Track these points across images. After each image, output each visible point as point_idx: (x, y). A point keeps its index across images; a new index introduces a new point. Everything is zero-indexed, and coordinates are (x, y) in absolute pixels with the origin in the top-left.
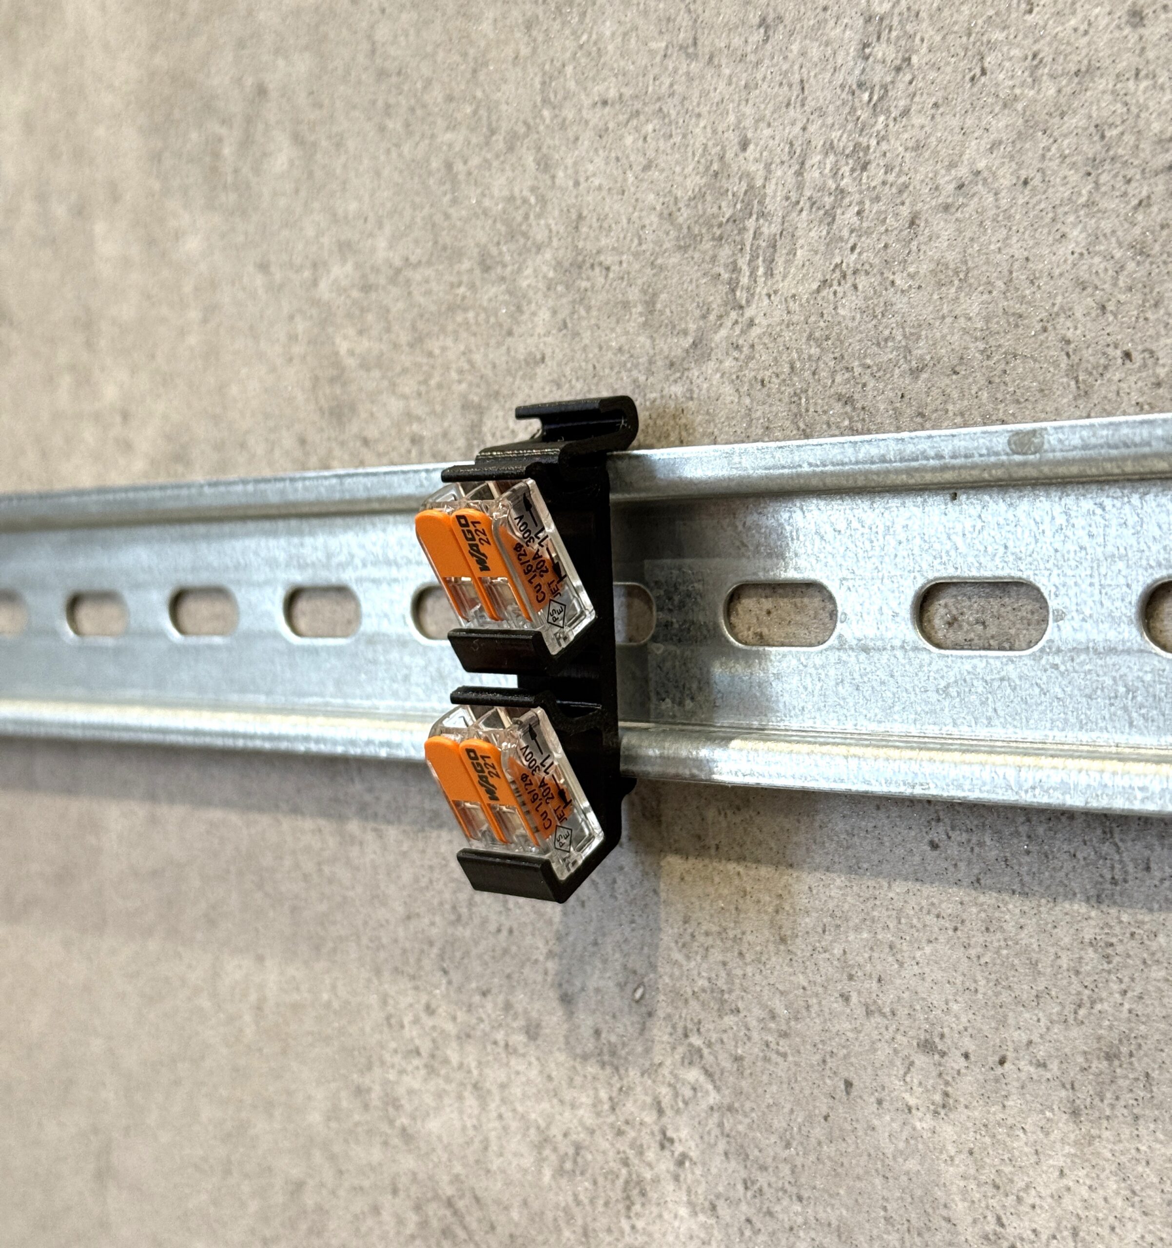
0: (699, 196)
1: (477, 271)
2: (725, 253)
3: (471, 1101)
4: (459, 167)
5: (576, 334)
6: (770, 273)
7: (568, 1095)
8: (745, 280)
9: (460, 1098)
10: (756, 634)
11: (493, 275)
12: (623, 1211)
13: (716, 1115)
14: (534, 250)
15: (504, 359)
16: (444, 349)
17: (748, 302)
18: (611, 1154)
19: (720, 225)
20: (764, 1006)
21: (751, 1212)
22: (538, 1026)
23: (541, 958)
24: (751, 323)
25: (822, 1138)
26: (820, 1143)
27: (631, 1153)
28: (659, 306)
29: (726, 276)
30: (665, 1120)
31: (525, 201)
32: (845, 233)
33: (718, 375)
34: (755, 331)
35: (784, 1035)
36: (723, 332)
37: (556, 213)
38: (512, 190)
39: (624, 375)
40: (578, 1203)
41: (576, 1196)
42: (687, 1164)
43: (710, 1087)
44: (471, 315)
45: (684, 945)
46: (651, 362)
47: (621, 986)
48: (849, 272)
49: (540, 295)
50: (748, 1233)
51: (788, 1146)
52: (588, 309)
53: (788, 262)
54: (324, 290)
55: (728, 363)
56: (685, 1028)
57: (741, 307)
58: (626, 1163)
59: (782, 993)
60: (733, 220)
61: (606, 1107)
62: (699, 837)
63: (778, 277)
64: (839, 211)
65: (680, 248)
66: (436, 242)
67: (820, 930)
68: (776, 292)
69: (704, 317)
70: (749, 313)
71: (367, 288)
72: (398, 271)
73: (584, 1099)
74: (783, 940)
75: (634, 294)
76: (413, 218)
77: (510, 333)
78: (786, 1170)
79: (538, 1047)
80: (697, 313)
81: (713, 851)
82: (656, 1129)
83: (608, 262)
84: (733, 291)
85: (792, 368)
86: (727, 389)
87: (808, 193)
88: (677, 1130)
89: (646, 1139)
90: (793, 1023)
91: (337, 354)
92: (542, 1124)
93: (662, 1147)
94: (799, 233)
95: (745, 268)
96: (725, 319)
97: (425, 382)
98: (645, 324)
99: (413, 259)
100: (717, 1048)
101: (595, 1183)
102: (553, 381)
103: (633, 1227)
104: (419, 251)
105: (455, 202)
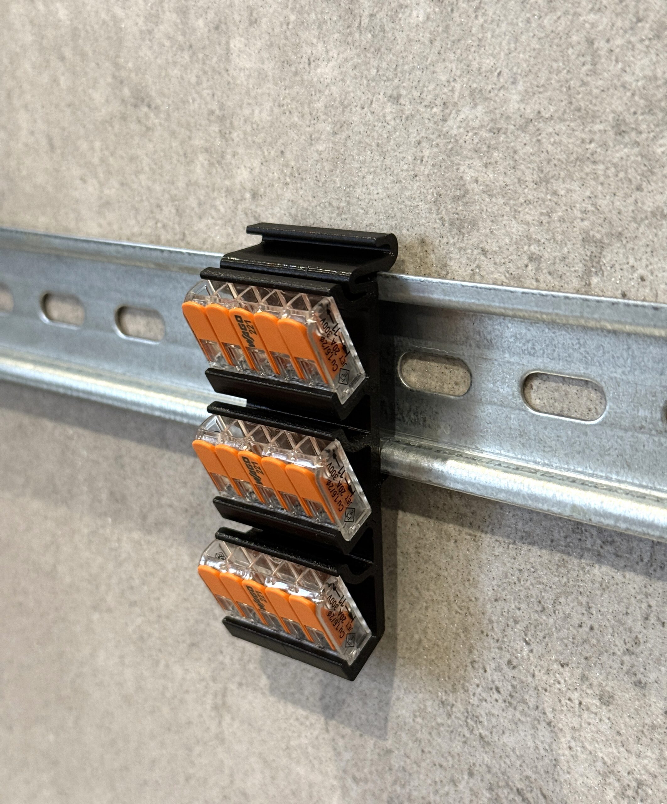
1: (611, 133)
3: (544, 732)
4: (601, 44)
9: (535, 728)
11: (627, 139)
15: (631, 208)
16: (569, 191)
22: (612, 697)
38: (654, 71)
44: (601, 167)
54: (452, 126)
66: (570, 103)
72: (529, 121)
73: (649, 753)
76: (549, 79)
77: (639, 188)
91: (461, 178)
92: (609, 762)
97: (548, 214)
104: (552, 109)
105: (593, 72)
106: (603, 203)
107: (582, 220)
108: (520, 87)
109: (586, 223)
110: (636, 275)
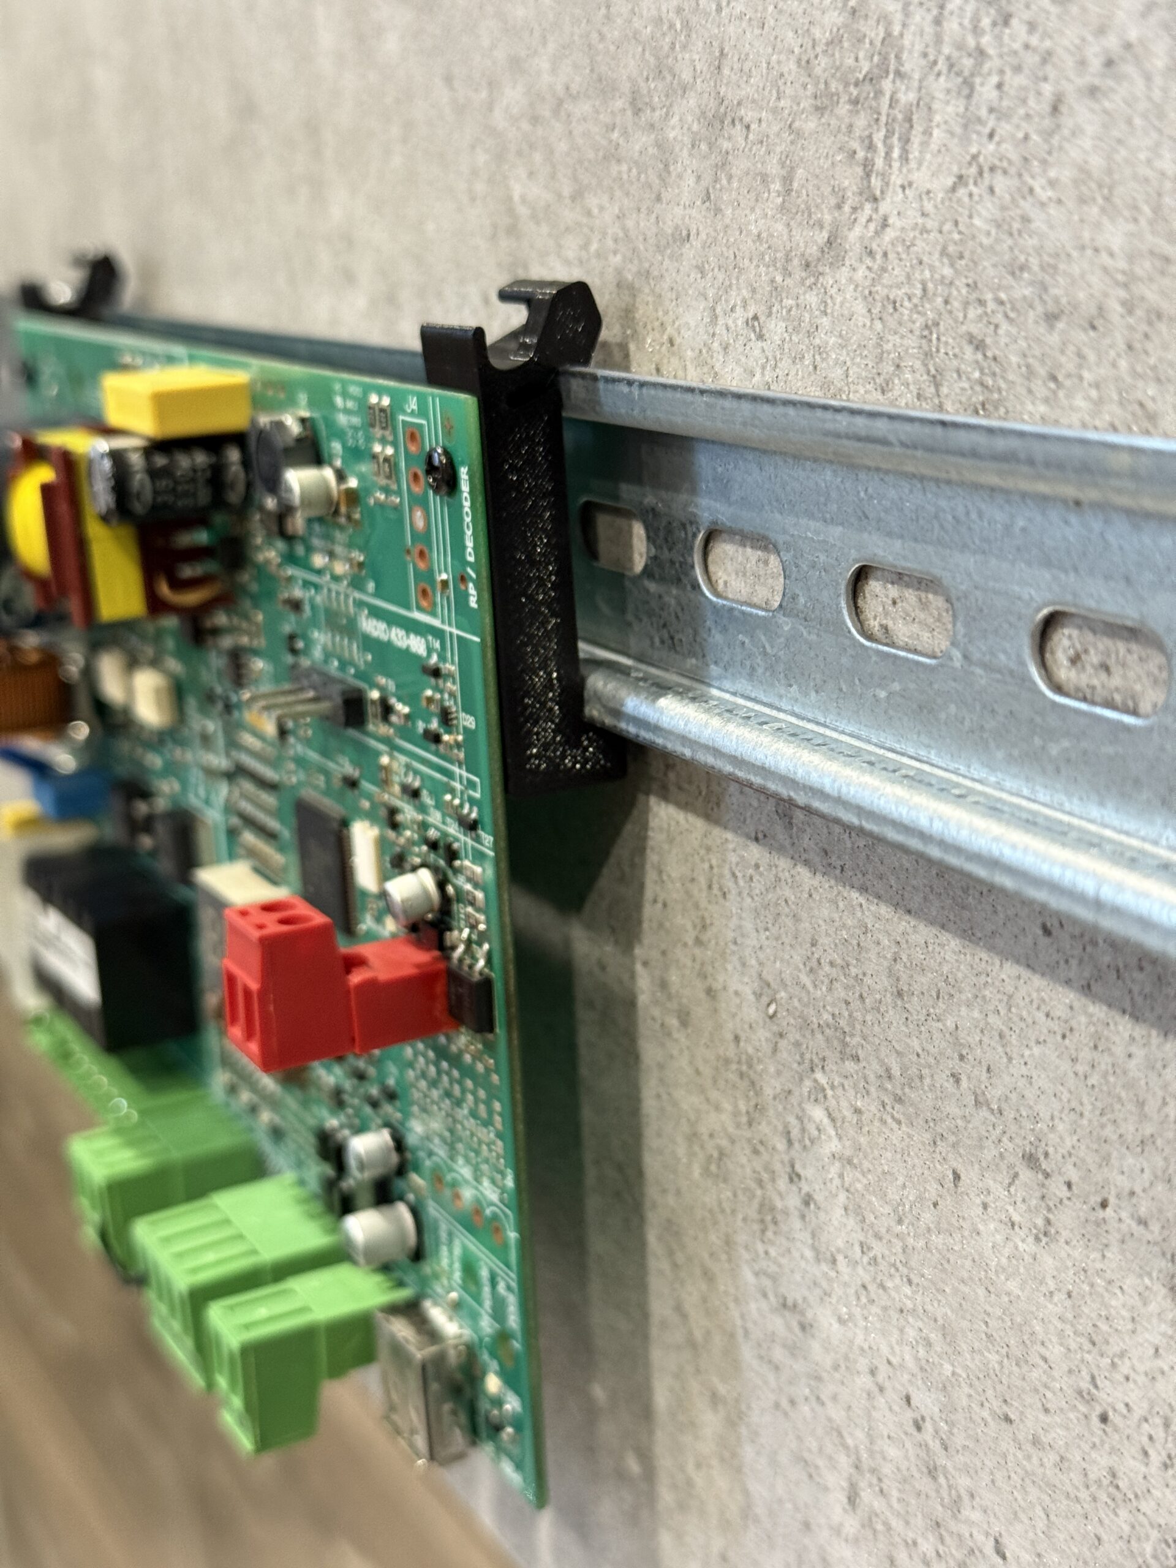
0: (835, 41)
1: (629, 113)
2: (861, 122)
5: (718, 211)
6: (905, 158)
7: (714, 1095)
8: (879, 163)
10: (881, 625)
11: (643, 120)
12: (758, 1234)
13: (837, 1164)
14: (680, 92)
15: (654, 230)
16: (602, 208)
17: (882, 192)
18: (748, 1170)
19: (856, 85)
20: (881, 1062)
21: (868, 1279)
22: (688, 1014)
23: (690, 942)
24: (885, 224)
25: (932, 1226)
26: (929, 1230)
27: (765, 1176)
28: (795, 185)
29: (861, 154)
30: (793, 1153)
31: (672, 26)
32: (983, 112)
33: (852, 287)
34: (890, 234)
35: (899, 1100)
36: (858, 230)
37: (700, 44)
38: (659, 9)
39: (763, 269)
40: (723, 1211)
41: (720, 1203)
42: (812, 1206)
43: (833, 1133)
44: (624, 168)
45: (811, 970)
46: (788, 260)
47: (758, 996)
48: (986, 169)
49: (685, 152)
50: (864, 1300)
51: (900, 1222)
52: (730, 178)
53: (925, 144)
54: (498, 118)
55: (861, 272)
56: (812, 1060)
57: (875, 200)
58: (760, 1183)
59: (897, 1052)
60: (870, 79)
61: (744, 1119)
62: (826, 853)
63: (913, 164)
64: (978, 80)
65: (817, 108)
66: (592, 70)
67: (934, 995)
68: (910, 184)
69: (839, 207)
70: (884, 207)
71: (535, 120)
72: (560, 102)
74: (900, 994)
75: (773, 168)
76: (572, 34)
77: (659, 199)
78: (898, 1246)
79: (688, 1036)
80: (833, 201)
81: (838, 872)
82: (786, 1158)
83: (747, 119)
84: (868, 175)
85: (924, 290)
86: (860, 308)
87: (946, 50)
88: (804, 1167)
89: (778, 1167)
90: (907, 1090)
91: (510, 198)
92: (693, 1118)
93: (791, 1180)
94: (936, 106)
95: (880, 145)
96: (859, 214)
97: (585, 246)
98: (782, 208)
99: (574, 88)
100: (839, 1092)
101: (735, 1195)
102: (697, 267)
103: (766, 1253)
104: (578, 79)
105: (608, 17)
106: (630, 223)
107: (615, 253)
108: (551, 47)
109: (619, 258)
110: (665, 337)
